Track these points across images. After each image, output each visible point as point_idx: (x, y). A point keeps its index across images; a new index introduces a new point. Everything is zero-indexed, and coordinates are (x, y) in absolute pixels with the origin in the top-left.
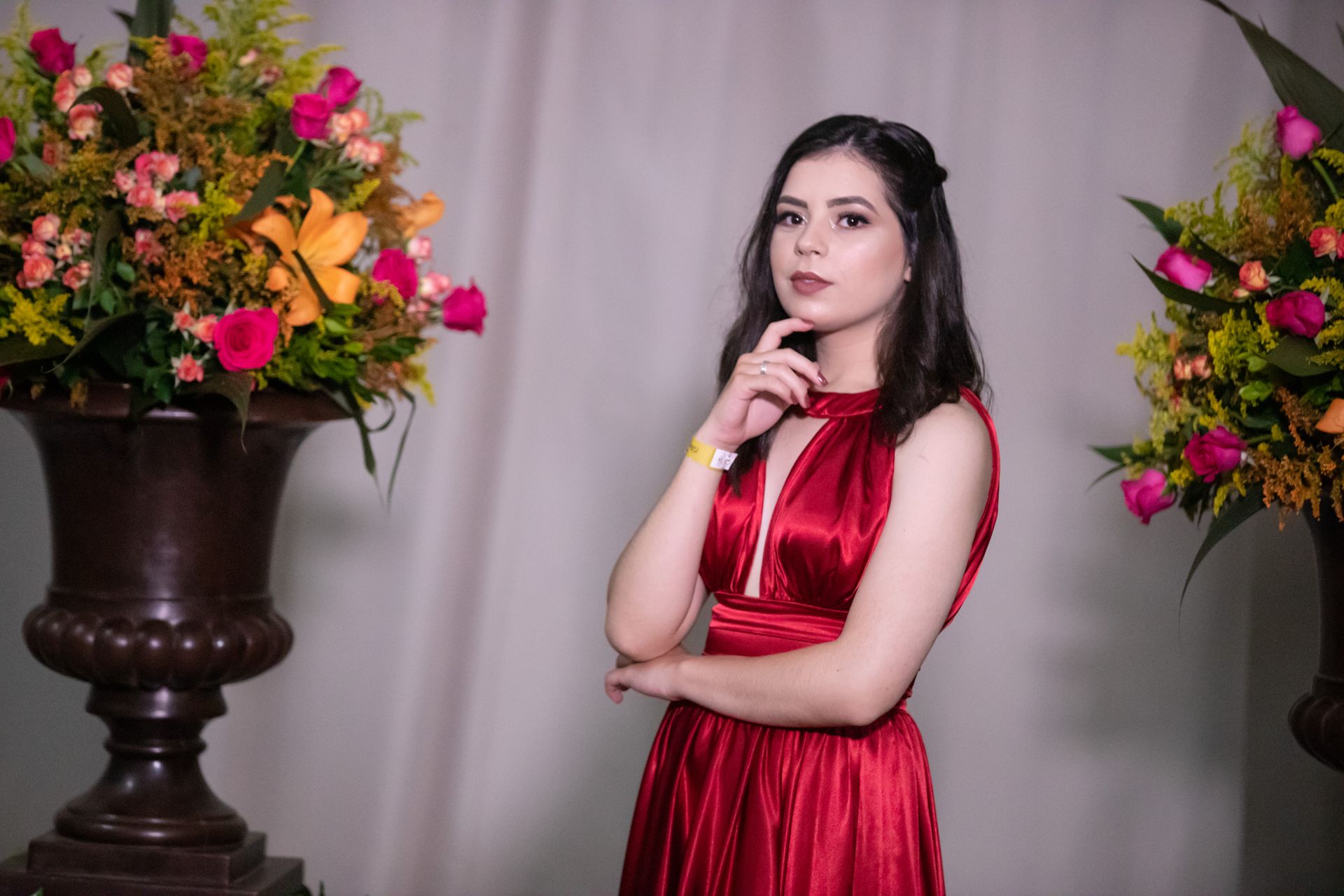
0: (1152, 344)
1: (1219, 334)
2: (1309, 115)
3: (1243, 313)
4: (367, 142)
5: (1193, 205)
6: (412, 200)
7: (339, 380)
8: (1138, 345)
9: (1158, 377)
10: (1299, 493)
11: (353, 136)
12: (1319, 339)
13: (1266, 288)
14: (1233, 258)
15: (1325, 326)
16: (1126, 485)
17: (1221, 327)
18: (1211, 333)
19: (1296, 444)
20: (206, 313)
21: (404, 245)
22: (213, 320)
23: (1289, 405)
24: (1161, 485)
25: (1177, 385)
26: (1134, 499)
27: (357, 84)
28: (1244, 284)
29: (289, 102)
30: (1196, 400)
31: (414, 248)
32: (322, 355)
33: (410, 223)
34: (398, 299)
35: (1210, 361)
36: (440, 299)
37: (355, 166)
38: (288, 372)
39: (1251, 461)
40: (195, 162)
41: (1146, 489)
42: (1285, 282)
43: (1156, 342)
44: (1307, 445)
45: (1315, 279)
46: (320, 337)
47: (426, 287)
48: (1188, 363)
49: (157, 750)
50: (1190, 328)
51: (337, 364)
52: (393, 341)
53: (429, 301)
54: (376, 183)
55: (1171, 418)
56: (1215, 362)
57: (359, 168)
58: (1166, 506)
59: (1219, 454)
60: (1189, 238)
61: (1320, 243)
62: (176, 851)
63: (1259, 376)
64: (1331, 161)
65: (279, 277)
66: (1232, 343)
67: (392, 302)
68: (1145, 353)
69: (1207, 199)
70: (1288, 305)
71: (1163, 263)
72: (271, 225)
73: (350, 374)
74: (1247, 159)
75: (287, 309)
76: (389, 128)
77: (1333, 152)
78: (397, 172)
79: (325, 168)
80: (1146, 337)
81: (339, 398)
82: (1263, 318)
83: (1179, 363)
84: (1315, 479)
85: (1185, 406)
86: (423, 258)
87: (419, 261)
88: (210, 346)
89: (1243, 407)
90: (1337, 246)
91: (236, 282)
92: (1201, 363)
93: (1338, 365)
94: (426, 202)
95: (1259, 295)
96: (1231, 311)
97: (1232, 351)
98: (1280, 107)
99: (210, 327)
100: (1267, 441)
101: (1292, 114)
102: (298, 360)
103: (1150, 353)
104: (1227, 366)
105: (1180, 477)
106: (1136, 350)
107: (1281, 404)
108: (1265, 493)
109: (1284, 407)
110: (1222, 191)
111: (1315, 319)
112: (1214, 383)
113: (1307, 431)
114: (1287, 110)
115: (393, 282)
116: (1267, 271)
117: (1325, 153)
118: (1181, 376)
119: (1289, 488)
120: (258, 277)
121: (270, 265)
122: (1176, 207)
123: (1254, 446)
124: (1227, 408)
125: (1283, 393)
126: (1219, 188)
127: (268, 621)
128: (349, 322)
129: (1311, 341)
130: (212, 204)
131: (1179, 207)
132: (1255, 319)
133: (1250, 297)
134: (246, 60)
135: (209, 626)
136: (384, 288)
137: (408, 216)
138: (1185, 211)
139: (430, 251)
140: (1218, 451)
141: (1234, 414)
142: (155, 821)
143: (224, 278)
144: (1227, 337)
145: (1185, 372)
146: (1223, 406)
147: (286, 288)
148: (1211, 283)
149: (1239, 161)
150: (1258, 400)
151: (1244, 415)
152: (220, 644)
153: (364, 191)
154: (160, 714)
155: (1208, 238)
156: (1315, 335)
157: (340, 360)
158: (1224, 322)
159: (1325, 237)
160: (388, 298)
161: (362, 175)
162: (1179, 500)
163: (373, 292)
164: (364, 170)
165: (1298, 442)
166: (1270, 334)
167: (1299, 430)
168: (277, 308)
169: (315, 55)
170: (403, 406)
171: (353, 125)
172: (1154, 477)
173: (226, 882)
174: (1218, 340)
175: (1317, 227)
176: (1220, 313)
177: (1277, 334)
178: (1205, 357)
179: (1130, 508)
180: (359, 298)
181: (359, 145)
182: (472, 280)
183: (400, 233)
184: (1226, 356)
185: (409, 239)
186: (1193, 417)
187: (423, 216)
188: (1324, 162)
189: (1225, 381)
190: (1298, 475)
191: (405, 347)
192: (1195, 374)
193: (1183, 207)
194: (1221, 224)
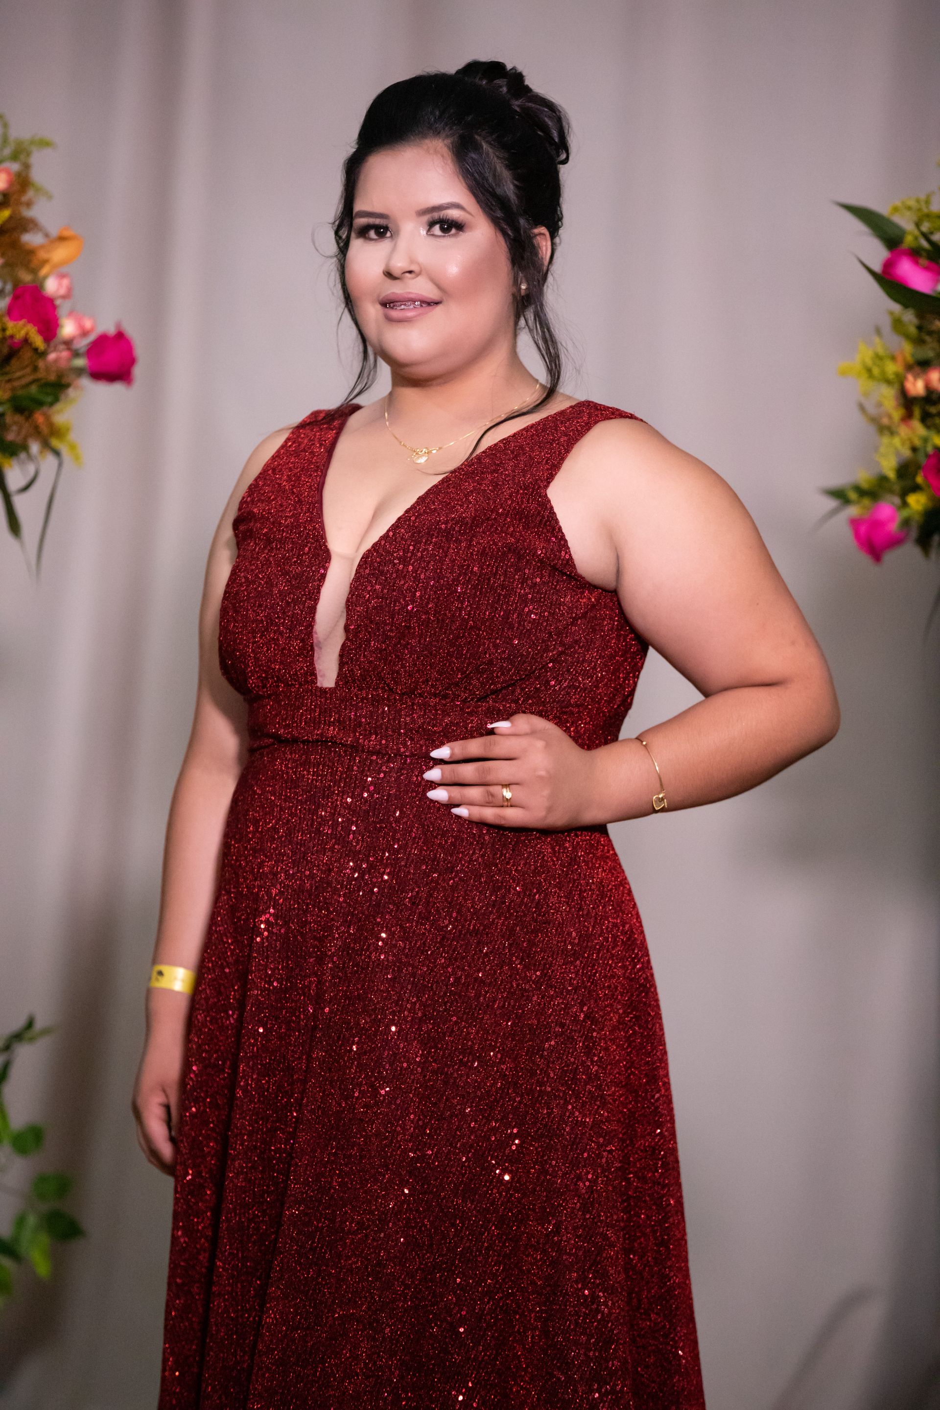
0: (878, 362)
5: (918, 201)
6: (47, 235)
8: (861, 363)
9: (888, 397)
16: (854, 522)
21: (40, 284)
24: (892, 519)
25: (908, 402)
26: (863, 536)
30: (929, 423)
31: (52, 286)
33: (45, 262)
34: (38, 341)
36: (82, 344)
41: (876, 523)
43: (882, 359)
47: (68, 328)
48: (921, 377)
50: (918, 341)
52: (34, 389)
54: (6, 213)
55: (902, 441)
58: (900, 542)
67: (30, 344)
68: (871, 372)
71: (888, 265)
76: (15, 157)
78: (29, 204)
80: (872, 354)
83: (910, 378)
85: (918, 429)
86: (62, 297)
87: (58, 302)
94: (62, 239)
103: (876, 371)
106: (860, 368)
115: (29, 322)
118: (913, 393)
131: (903, 203)
136: (21, 329)
137: (42, 255)
138: (909, 208)
139: (69, 290)
145: (917, 387)
155: (937, 238)
160: (26, 341)
162: (913, 534)
163: (8, 334)
170: (49, 462)
172: (885, 510)
179: (859, 546)
182: (118, 325)
183: (34, 271)
185: (45, 277)
186: (925, 440)
187: (59, 254)
191: (47, 394)
192: (929, 389)
193: (908, 203)
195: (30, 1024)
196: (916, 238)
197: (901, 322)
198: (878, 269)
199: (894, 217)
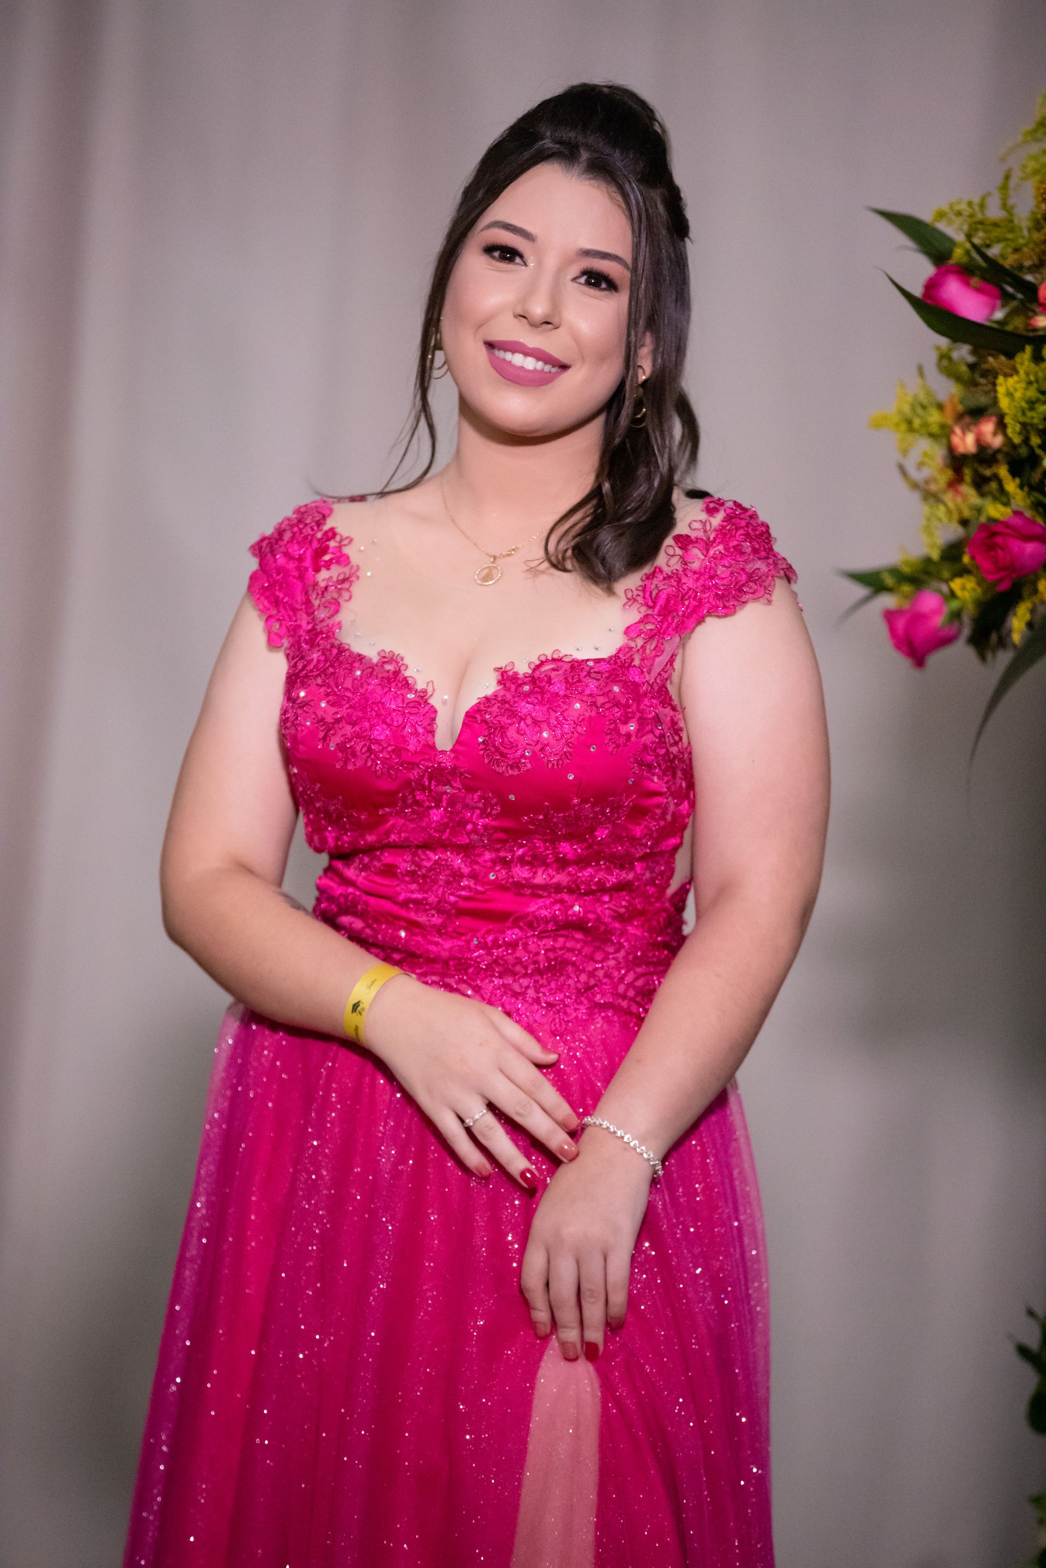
0: (919, 411)
1: (1011, 381)
5: (970, 204)
8: (900, 412)
9: (932, 456)
14: (1029, 278)
16: (888, 614)
17: (1015, 371)
18: (1001, 379)
24: (938, 612)
25: (957, 462)
26: (900, 634)
28: (1044, 308)
30: (986, 488)
35: (1001, 423)
41: (918, 619)
43: (924, 407)
48: (970, 430)
50: (970, 384)
55: (949, 512)
56: (1007, 420)
58: (948, 640)
59: (1016, 549)
66: (1032, 393)
68: (909, 422)
69: (989, 194)
71: (931, 286)
80: (910, 399)
83: (958, 430)
85: (969, 496)
92: (988, 427)
96: (1028, 349)
97: (1032, 404)
103: (917, 422)
104: (1024, 425)
105: (964, 587)
106: (896, 419)
110: (1013, 182)
112: (1007, 454)
118: (961, 449)
122: (946, 208)
124: (1026, 489)
126: (1007, 177)
131: (951, 206)
138: (959, 214)
140: (1016, 544)
141: (1036, 494)
144: (1023, 385)
145: (966, 442)
146: (1022, 487)
148: (999, 315)
149: (1034, 148)
155: (994, 252)
158: (1018, 366)
162: (966, 632)
172: (929, 601)
174: (1012, 390)
176: (1011, 355)
178: (994, 419)
179: (898, 647)
184: (1024, 413)
186: (979, 510)
189: (1024, 451)
192: (981, 446)
193: (957, 208)
194: (1012, 230)
196: (967, 253)
197: (950, 359)
198: (918, 291)
199: (942, 226)
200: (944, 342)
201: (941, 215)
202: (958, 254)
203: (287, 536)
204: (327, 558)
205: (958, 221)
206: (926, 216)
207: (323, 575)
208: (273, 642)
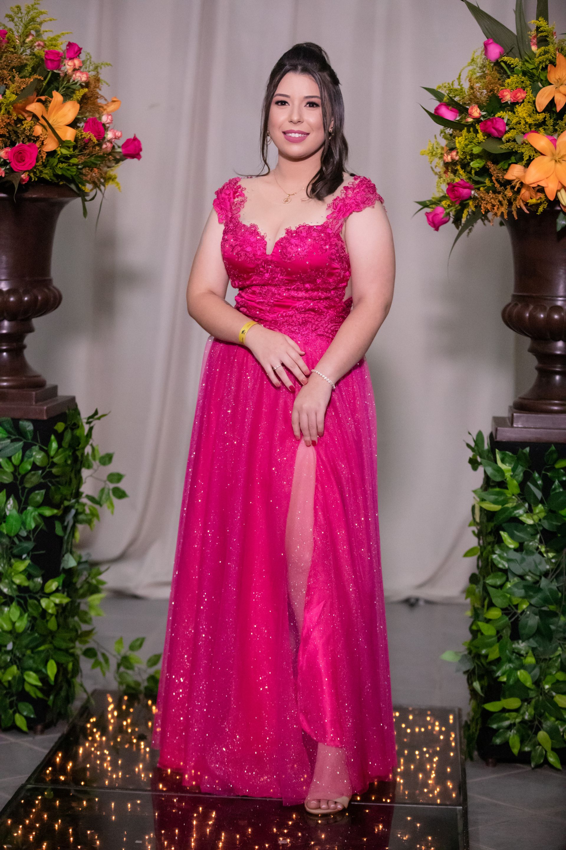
0: (435, 149)
1: (460, 138)
2: (498, 42)
3: (471, 129)
4: (82, 73)
5: (448, 84)
6: (106, 100)
7: (70, 176)
8: (429, 150)
9: (439, 163)
10: (498, 208)
11: (75, 70)
12: (504, 139)
13: (480, 117)
14: (467, 107)
15: (506, 132)
16: (427, 214)
17: (462, 135)
18: (457, 138)
19: (496, 186)
20: (6, 146)
21: (100, 118)
22: (9, 149)
23: (492, 168)
24: (442, 213)
25: (446, 165)
26: (431, 220)
27: (80, 49)
28: (470, 115)
29: (43, 54)
30: (454, 171)
31: (104, 119)
32: (61, 165)
33: (105, 110)
34: (95, 140)
35: (457, 153)
36: (121, 142)
37: (76, 84)
38: (47, 174)
39: (476, 195)
40: (3, 83)
41: (436, 215)
42: (489, 114)
44: (501, 186)
45: (502, 112)
46: (58, 156)
47: (109, 135)
48: (449, 155)
49: (5, 348)
50: (451, 139)
51: (68, 170)
53: (110, 141)
54: (86, 90)
55: (444, 181)
56: (458, 150)
57: (78, 84)
58: (446, 222)
60: (448, 99)
61: (504, 96)
62: (13, 391)
63: (478, 156)
64: (508, 62)
65: (38, 130)
66: (466, 142)
67: (92, 141)
68: (432, 153)
69: (454, 81)
70: (489, 123)
71: (437, 109)
72: (35, 107)
73: (74, 173)
74: (475, 67)
75: (43, 144)
76: (94, 70)
77: (508, 58)
78: (100, 88)
79: (63, 86)
80: (432, 145)
81: (73, 186)
82: (479, 131)
83: (445, 155)
84: (505, 202)
85: (451, 175)
86: (108, 123)
87: (107, 125)
88: (8, 161)
89: (473, 172)
90: (511, 97)
91: (21, 134)
92: (454, 153)
93: (512, 149)
94: (113, 101)
95: (477, 120)
96: (466, 129)
97: (467, 145)
98: (486, 39)
99: (6, 152)
100: (484, 187)
101: (491, 41)
102: (50, 169)
103: (434, 153)
104: (464, 152)
105: (446, 204)
106: (428, 152)
107: (488, 169)
108: (482, 208)
109: (490, 170)
110: (462, 77)
111: (501, 129)
112: (460, 162)
113: (501, 180)
114: (488, 40)
115: (92, 132)
116: (481, 110)
117: (505, 58)
118: (447, 161)
119: (493, 206)
120: (30, 131)
121: (35, 124)
122: (441, 85)
123: (479, 189)
124: (466, 173)
125: (489, 164)
126: (460, 75)
127: (49, 289)
128: (72, 149)
129: (500, 139)
130: (5, 98)
132: (476, 132)
133: (473, 122)
134: (28, 40)
135: (21, 291)
136: (88, 135)
137: (105, 107)
138: (445, 87)
139: (112, 121)
140: (461, 190)
141: (469, 175)
142: (5, 378)
143: (16, 132)
144: (464, 140)
145: (449, 159)
146: (464, 172)
147: (41, 135)
148: (458, 118)
149: (471, 68)
150: (478, 168)
151: (474, 175)
152: (26, 299)
153: (79, 94)
154: (4, 331)
155: (457, 99)
156: (502, 137)
157: (69, 167)
158: (463, 133)
159: (505, 93)
160: (90, 139)
161: (80, 87)
162: (452, 220)
163: (83, 136)
164: (81, 85)
165: (497, 185)
166: (483, 137)
167: (497, 180)
168: (38, 144)
169: (59, 36)
171: (75, 65)
172: (439, 209)
173: (34, 403)
174: (460, 141)
175: (502, 89)
176: (461, 131)
177: (486, 137)
178: (455, 151)
179: (429, 224)
180: (76, 140)
181: (78, 74)
182: (134, 135)
183: (100, 114)
184: (464, 148)
185: (103, 116)
187: (111, 108)
188: (505, 63)
189: (465, 161)
190: (497, 200)
191: (99, 161)
192: (453, 159)
193: (444, 85)
194: (461, 92)
195: (96, 413)
197: (445, 133)
198: (433, 112)
199: (440, 90)
200: (442, 127)
201: (440, 87)
202: (445, 99)
203: (226, 188)
204: (237, 194)
205: (446, 89)
206: (435, 87)
207: (236, 199)
208: (220, 221)
